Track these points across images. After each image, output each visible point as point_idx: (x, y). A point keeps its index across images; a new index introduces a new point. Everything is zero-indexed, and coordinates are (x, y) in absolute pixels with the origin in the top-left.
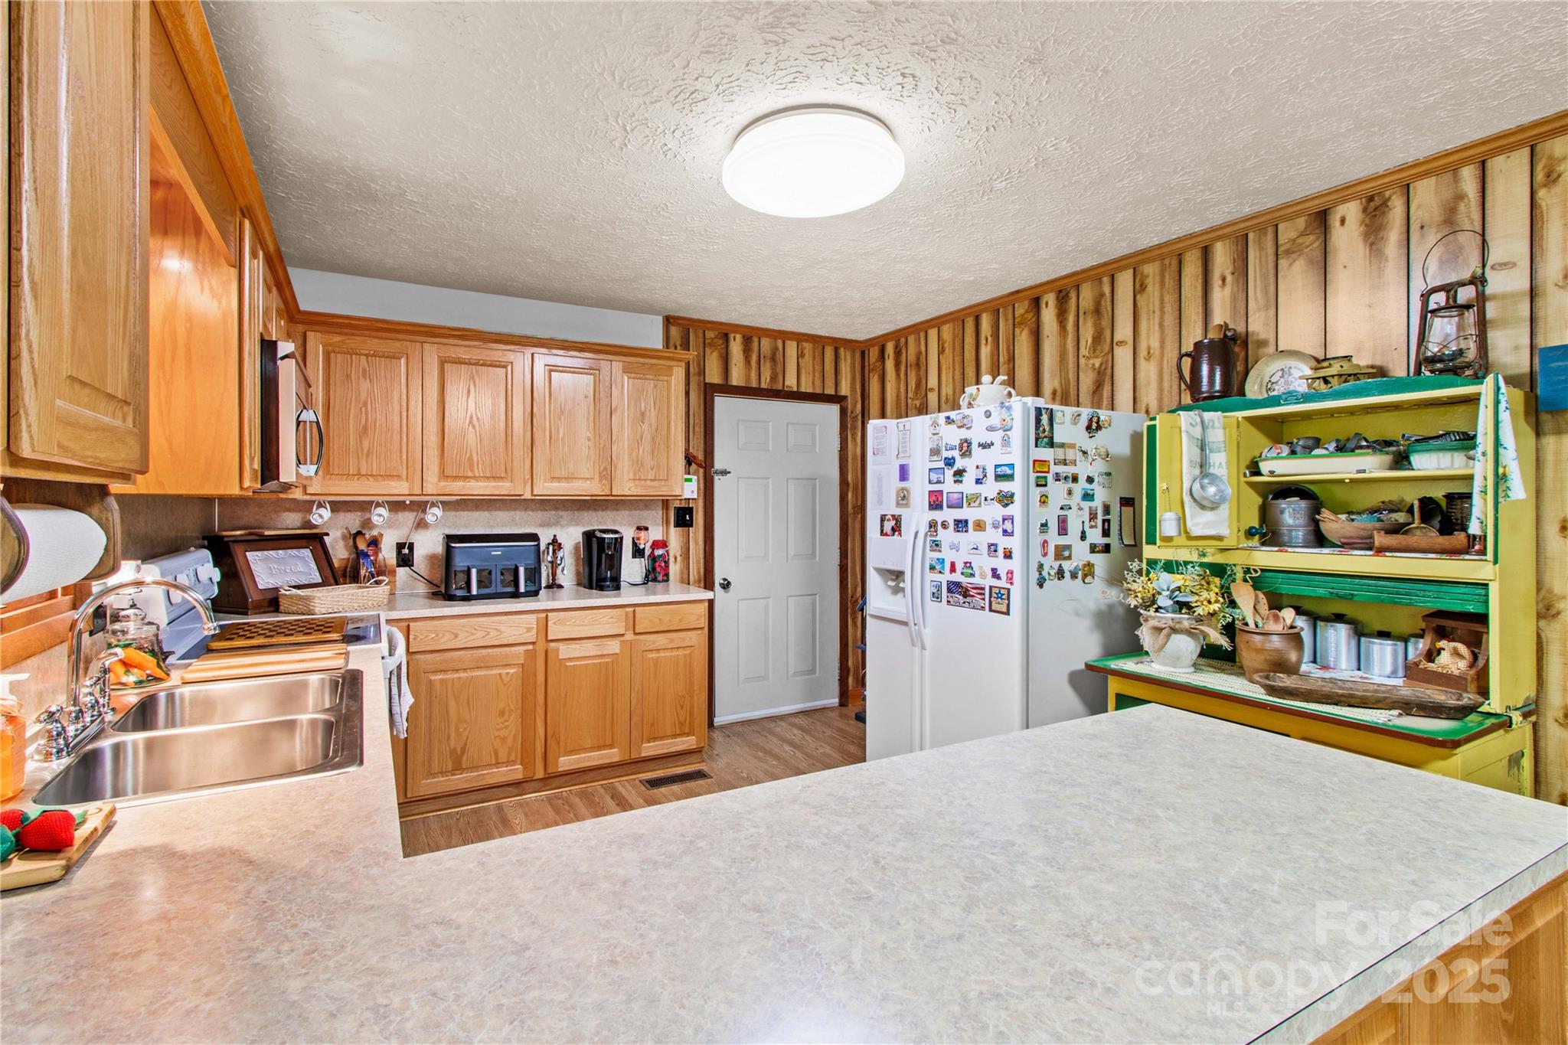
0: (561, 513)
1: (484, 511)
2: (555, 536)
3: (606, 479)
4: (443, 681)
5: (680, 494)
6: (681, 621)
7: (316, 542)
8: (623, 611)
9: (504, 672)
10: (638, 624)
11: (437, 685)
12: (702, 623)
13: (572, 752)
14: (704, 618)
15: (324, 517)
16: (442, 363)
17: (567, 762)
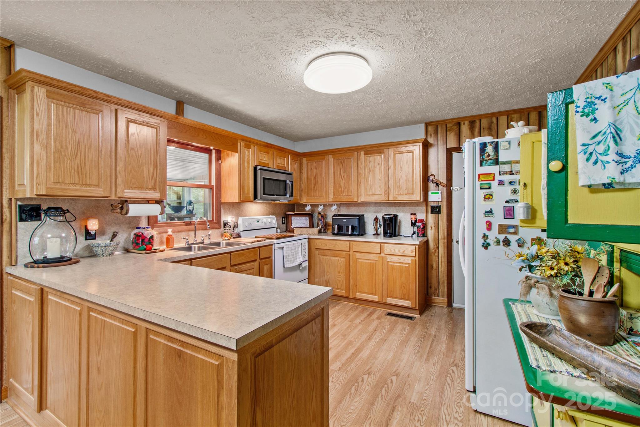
0: (382, 208)
1: (356, 207)
2: (376, 216)
3: (387, 194)
4: (323, 258)
5: (419, 199)
6: (404, 252)
7: (310, 215)
8: (379, 245)
9: (339, 259)
10: (385, 251)
11: (322, 259)
12: (414, 254)
13: (360, 292)
14: (415, 252)
15: (308, 208)
16: (334, 160)
17: (359, 295)
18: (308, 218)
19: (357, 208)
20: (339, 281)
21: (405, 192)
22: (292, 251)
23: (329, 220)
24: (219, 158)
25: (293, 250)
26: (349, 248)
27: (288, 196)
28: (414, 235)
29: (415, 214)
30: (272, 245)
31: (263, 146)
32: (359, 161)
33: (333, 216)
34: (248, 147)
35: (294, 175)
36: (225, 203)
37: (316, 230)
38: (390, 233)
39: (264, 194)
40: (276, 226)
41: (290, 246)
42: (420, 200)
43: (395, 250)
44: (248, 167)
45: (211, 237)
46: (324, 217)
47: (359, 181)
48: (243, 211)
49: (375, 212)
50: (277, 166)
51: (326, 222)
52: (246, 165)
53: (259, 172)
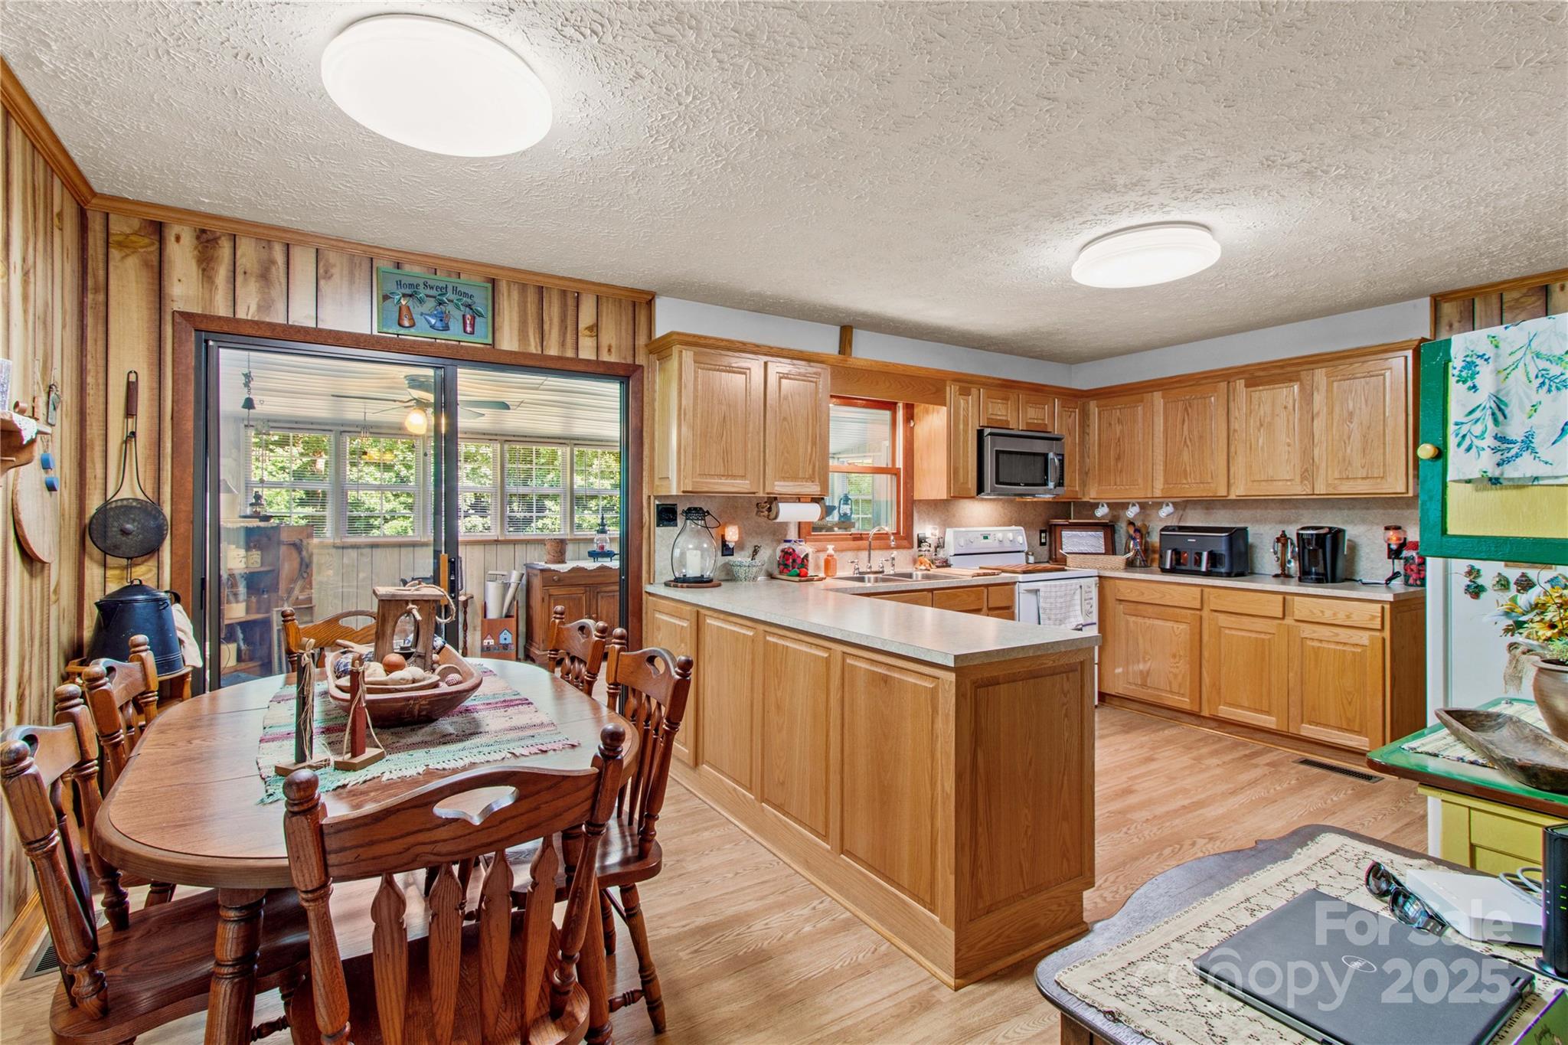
2: (1284, 531)
3: (1307, 479)
4: (1135, 623)
5: (1404, 491)
6: (1348, 617)
7: (1108, 528)
8: (1280, 598)
9: (1176, 625)
10: (1296, 612)
11: (1131, 625)
12: (1377, 624)
13: (1230, 705)
14: (1379, 619)
15: (1102, 512)
16: (1165, 404)
17: (1225, 711)
18: (1101, 534)
19: (1231, 512)
20: (1176, 676)
21: (1362, 473)
22: (1060, 600)
23: (1155, 539)
24: (910, 417)
25: (1061, 597)
26: (1199, 601)
27: (1051, 485)
28: (1393, 582)
29: (1397, 528)
30: (1015, 583)
31: (998, 386)
32: (1232, 404)
33: (1162, 530)
34: (965, 392)
35: (1067, 440)
36: (920, 501)
37: (1120, 560)
38: (1317, 574)
39: (998, 482)
40: (1026, 549)
41: (1054, 590)
42: (1407, 492)
43: (1322, 612)
44: (966, 431)
45: (895, 562)
46: (1140, 531)
47: (1232, 449)
48: (954, 516)
49: (1281, 522)
50: (1028, 424)
51: (1146, 542)
52: (961, 427)
53: (988, 441)
